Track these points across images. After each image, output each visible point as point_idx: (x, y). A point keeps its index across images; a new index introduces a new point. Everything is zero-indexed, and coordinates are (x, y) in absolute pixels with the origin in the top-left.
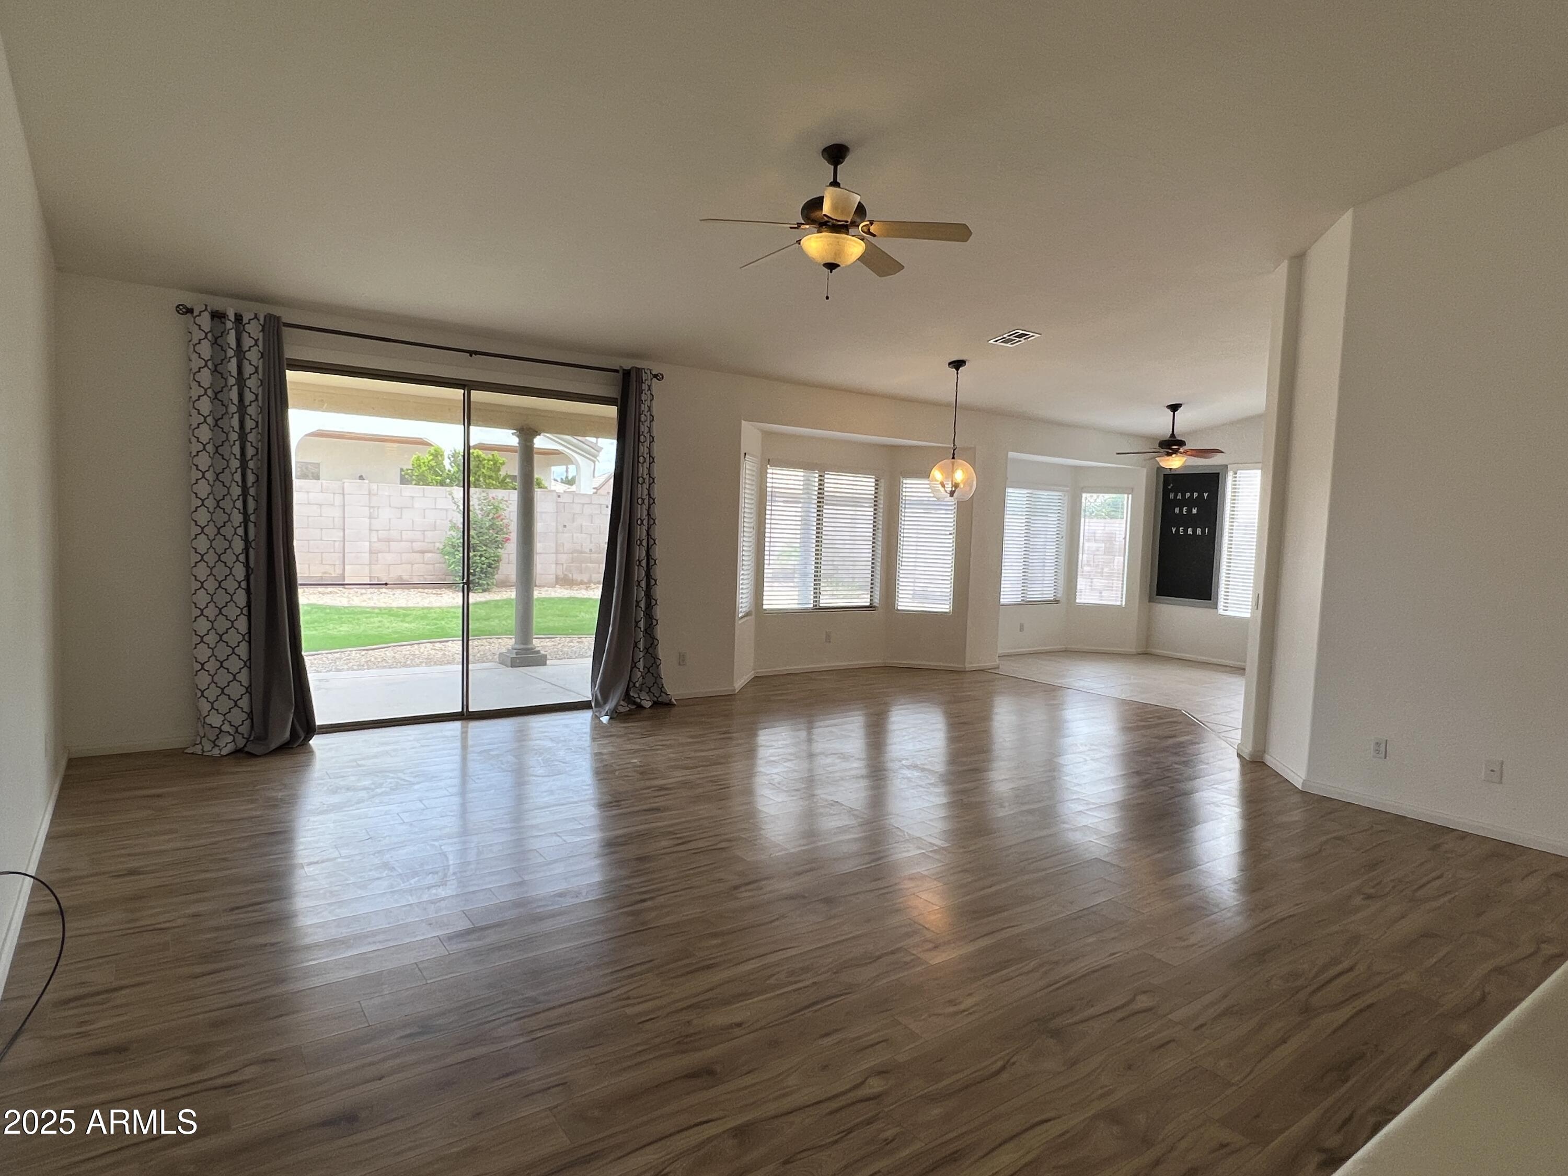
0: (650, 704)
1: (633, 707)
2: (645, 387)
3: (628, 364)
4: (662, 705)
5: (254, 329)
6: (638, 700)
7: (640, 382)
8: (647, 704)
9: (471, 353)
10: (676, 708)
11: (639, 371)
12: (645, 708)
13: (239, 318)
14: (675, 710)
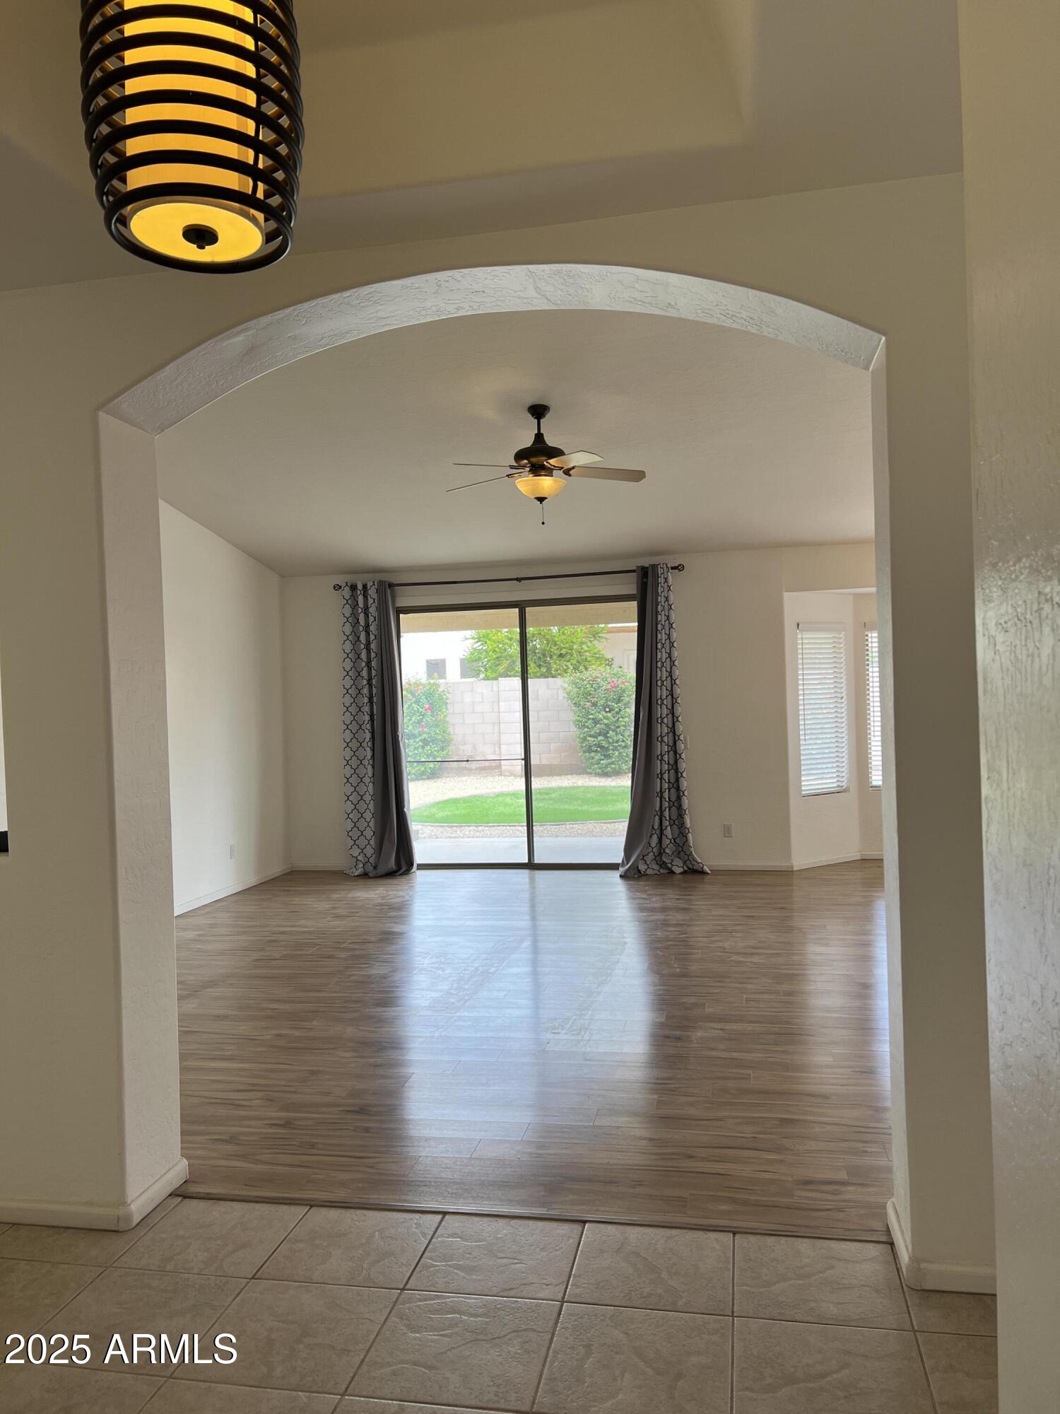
0: (681, 870)
1: (666, 871)
2: (661, 580)
3: (646, 562)
4: (695, 872)
5: (372, 592)
6: (670, 865)
7: (656, 577)
8: (678, 870)
9: (518, 580)
10: (708, 877)
11: (654, 567)
12: (675, 873)
13: (365, 587)
14: (707, 878)
